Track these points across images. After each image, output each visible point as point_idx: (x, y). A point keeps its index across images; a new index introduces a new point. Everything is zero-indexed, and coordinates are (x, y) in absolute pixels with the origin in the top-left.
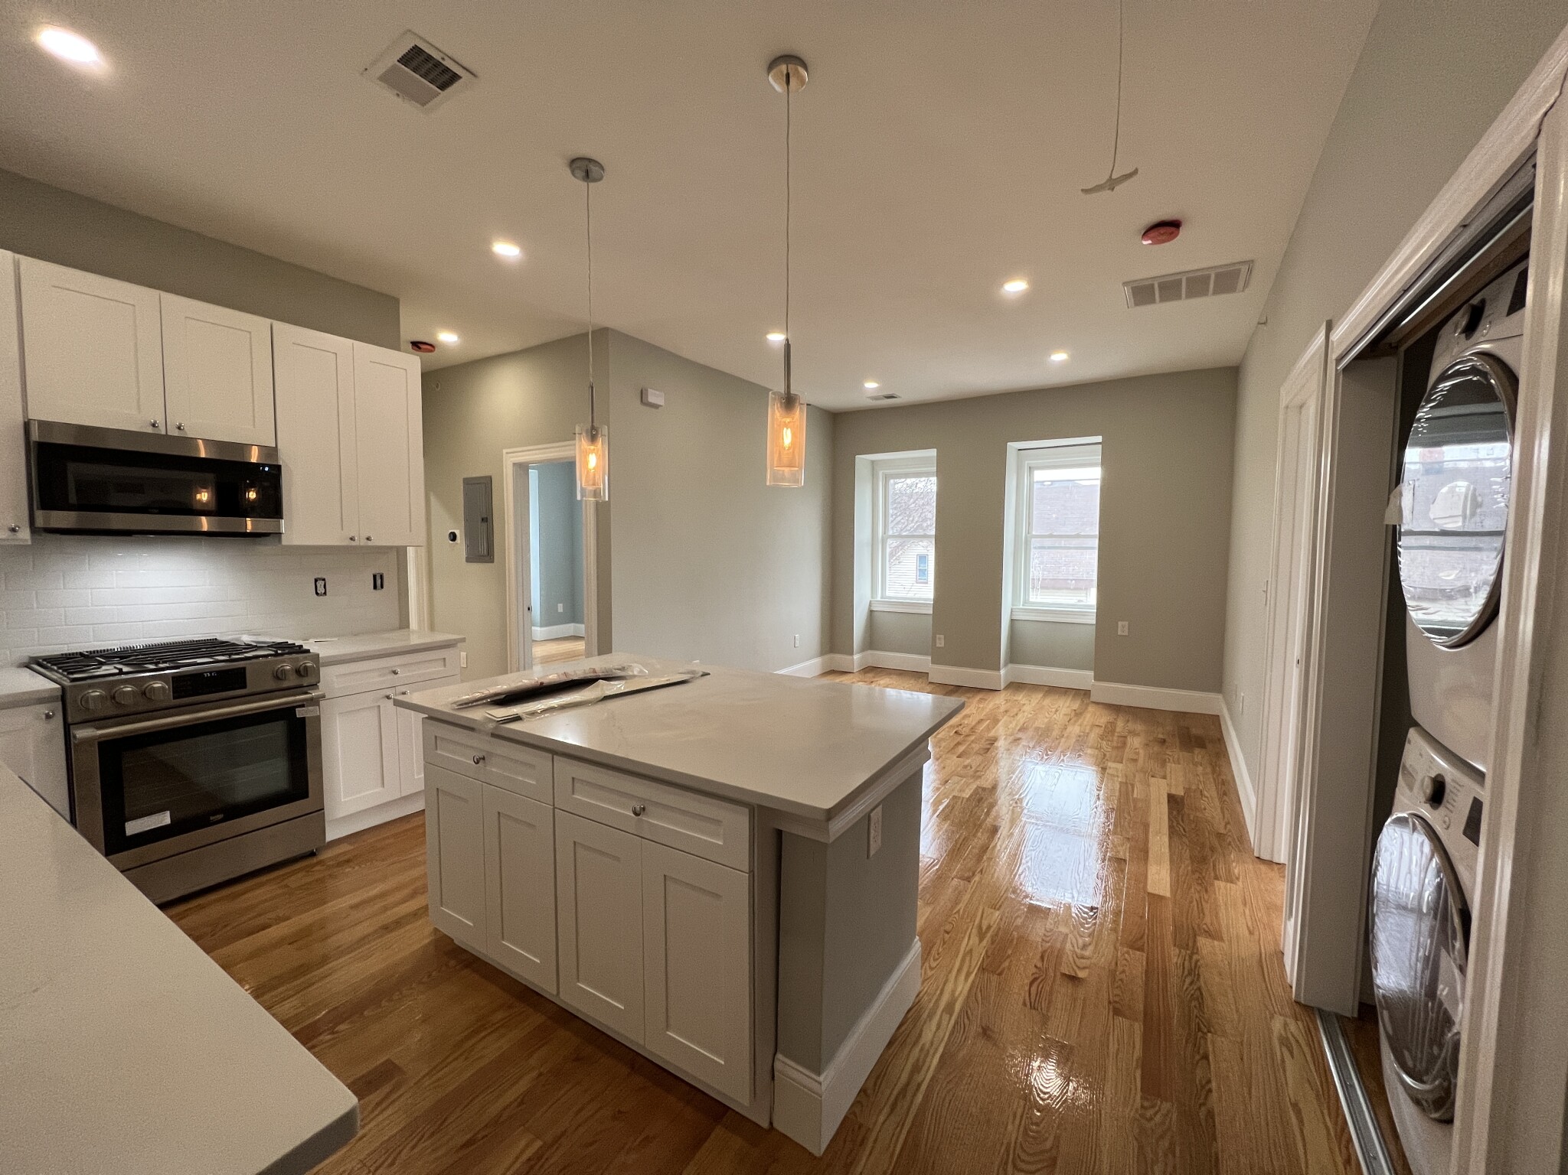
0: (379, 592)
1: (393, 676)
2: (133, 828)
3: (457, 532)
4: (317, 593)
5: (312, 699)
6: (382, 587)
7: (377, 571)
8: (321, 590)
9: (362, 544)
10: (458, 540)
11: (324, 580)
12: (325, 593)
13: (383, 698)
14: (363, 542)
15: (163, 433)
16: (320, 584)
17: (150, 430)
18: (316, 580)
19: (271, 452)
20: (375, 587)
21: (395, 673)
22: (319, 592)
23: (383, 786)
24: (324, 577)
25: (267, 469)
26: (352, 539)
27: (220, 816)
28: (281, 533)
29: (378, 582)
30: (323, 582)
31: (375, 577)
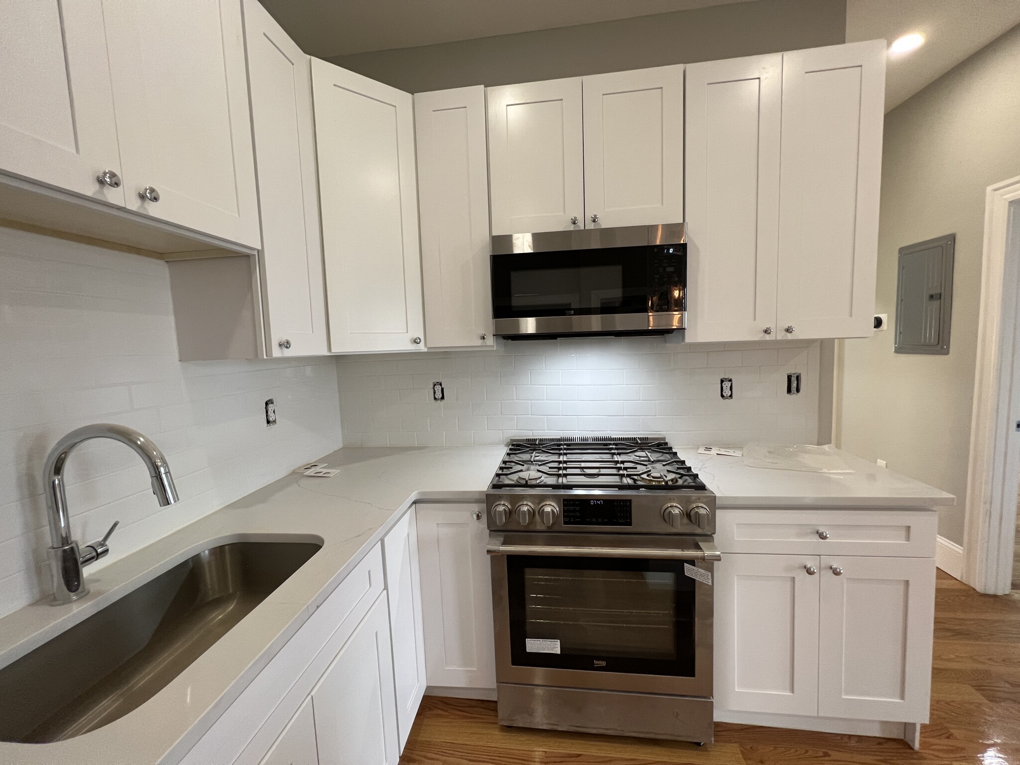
0: (794, 397)
1: (816, 539)
2: (534, 645)
3: (884, 317)
4: (722, 396)
5: (703, 559)
6: (798, 390)
7: (791, 371)
8: (727, 392)
9: (779, 338)
10: (884, 326)
11: (730, 380)
12: (731, 396)
13: (799, 568)
14: (781, 336)
15: (582, 228)
16: (727, 385)
17: (572, 228)
18: (722, 381)
19: (677, 229)
20: (789, 391)
21: (822, 536)
22: (724, 394)
23: (793, 691)
24: (731, 377)
25: (671, 251)
26: (766, 331)
27: (604, 664)
28: (684, 329)
29: (793, 384)
30: (730, 383)
31: (789, 378)
